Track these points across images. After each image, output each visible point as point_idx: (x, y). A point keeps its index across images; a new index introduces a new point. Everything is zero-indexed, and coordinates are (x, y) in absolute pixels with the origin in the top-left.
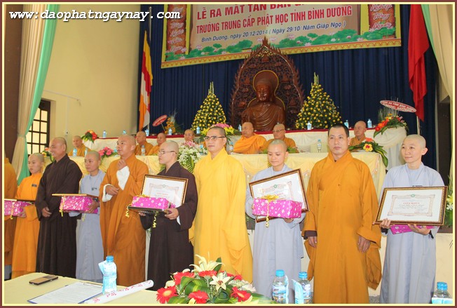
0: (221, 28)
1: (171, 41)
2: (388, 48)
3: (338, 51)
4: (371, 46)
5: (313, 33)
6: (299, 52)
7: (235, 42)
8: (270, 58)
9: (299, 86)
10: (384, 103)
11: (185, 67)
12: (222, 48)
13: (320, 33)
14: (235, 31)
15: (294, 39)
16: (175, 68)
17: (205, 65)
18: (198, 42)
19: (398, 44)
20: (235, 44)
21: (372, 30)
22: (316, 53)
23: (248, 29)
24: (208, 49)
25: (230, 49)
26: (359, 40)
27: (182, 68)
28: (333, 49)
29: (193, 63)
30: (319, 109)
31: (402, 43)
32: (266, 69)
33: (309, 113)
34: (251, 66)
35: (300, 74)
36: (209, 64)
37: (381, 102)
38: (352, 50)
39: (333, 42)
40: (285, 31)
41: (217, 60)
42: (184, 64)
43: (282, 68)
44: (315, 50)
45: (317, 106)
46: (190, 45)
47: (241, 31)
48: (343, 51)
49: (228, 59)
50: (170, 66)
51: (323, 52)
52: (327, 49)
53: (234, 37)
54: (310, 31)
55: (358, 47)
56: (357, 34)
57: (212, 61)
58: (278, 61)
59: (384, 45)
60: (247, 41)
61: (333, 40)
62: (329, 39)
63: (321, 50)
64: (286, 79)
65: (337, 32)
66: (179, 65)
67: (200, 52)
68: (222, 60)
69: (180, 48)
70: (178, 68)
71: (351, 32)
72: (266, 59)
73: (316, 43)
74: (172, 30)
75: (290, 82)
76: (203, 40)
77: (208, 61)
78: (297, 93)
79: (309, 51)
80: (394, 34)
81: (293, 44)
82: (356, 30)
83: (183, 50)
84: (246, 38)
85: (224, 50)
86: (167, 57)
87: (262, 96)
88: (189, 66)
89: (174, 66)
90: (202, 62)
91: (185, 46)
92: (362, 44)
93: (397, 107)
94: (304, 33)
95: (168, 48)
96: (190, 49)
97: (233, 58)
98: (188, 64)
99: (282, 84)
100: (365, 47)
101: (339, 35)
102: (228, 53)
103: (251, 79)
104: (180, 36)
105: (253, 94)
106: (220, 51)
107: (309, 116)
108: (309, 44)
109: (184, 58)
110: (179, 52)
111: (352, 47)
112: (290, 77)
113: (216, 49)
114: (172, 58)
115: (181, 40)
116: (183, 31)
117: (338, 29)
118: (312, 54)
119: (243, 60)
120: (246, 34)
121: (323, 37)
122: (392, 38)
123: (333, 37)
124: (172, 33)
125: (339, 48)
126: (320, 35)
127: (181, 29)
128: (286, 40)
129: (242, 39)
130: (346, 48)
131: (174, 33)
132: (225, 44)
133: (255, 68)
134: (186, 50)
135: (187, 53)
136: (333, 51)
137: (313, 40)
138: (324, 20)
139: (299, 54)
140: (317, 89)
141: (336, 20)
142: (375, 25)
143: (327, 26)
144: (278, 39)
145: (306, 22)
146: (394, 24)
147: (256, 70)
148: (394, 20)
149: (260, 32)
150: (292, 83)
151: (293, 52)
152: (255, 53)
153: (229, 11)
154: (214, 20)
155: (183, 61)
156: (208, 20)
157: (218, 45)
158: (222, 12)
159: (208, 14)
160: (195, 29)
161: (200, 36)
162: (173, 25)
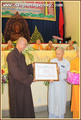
2: (52, 21)
3: (39, 20)
4: (48, 20)
5: (31, 13)
6: (27, 18)
8: (19, 19)
9: (28, 29)
10: (53, 37)
13: (34, 13)
15: (25, 14)
19: (55, 20)
20: (4, 12)
21: (48, 15)
22: (32, 19)
23: (9, 7)
26: (45, 17)
28: (37, 19)
30: (39, 37)
31: (56, 20)
33: (36, 38)
34: (12, 20)
35: (29, 25)
37: (53, 36)
38: (43, 20)
39: (37, 17)
40: (22, 10)
43: (23, 23)
44: (32, 18)
45: (38, 36)
48: (40, 20)
51: (34, 19)
52: (36, 19)
54: (30, 12)
55: (45, 19)
58: (22, 20)
59: (52, 20)
60: (8, 11)
61: (37, 16)
62: (36, 15)
63: (34, 18)
64: (24, 27)
65: (38, 14)
75: (25, 28)
78: (28, 32)
79: (30, 18)
80: (54, 17)
81: (25, 15)
82: (44, 14)
84: (8, 10)
87: (18, 31)
93: (57, 38)
94: (28, 12)
99: (23, 28)
100: (46, 20)
103: (12, 25)
105: (13, 30)
107: (36, 39)
108: (30, 16)
111: (43, 19)
112: (26, 26)
118: (31, 19)
119: (9, 18)
121: (34, 15)
122: (54, 18)
125: (39, 19)
126: (33, 14)
128: (22, 14)
129: (6, 10)
130: (41, 19)
133: (13, 21)
136: (37, 20)
137: (31, 15)
138: (35, 9)
139: (27, 19)
140: (37, 31)
141: (38, 10)
142: (49, 14)
143: (36, 11)
144: (20, 13)
145: (29, 9)
146: (54, 14)
147: (14, 22)
148: (54, 13)
149: (13, 9)
150: (26, 28)
151: (25, 18)
152: (13, 16)
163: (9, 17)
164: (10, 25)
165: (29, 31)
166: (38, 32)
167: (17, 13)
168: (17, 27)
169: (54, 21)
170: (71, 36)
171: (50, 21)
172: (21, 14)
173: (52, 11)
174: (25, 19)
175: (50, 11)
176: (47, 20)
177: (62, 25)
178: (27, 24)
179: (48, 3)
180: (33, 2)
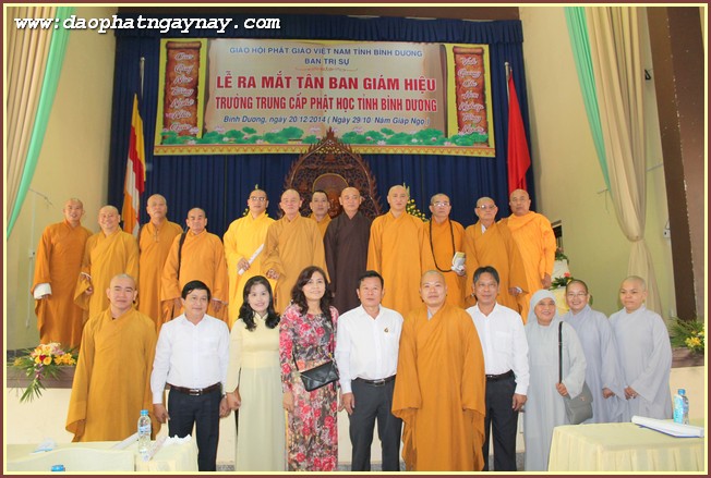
0: (255, 105)
1: (172, 115)
2: (479, 158)
3: (420, 155)
4: (461, 154)
5: (389, 128)
6: (369, 152)
7: (277, 129)
8: (337, 157)
9: (376, 198)
11: (196, 156)
12: (257, 135)
13: (398, 129)
14: (277, 112)
15: (363, 134)
16: (178, 156)
17: (229, 156)
18: (218, 121)
19: (492, 154)
20: (278, 131)
21: (462, 134)
22: (392, 155)
23: (297, 112)
24: (235, 134)
25: (269, 137)
26: (446, 144)
27: (190, 157)
28: (415, 152)
29: (209, 152)
31: (496, 154)
32: (330, 172)
34: (309, 166)
35: (377, 182)
36: (235, 156)
38: (438, 156)
39: (413, 143)
40: (351, 121)
41: (249, 152)
42: (193, 152)
43: (353, 172)
44: (391, 152)
46: (204, 124)
47: (286, 113)
48: (425, 156)
49: (265, 151)
50: (169, 153)
51: (401, 155)
52: (407, 152)
53: (276, 120)
54: (384, 125)
55: (445, 153)
56: (443, 136)
57: (241, 152)
58: (348, 162)
59: (476, 154)
60: (296, 129)
61: (414, 140)
62: (409, 139)
63: (399, 152)
65: (419, 130)
66: (185, 153)
67: (221, 137)
68: (257, 152)
69: (187, 126)
70: (183, 157)
71: (437, 134)
72: (331, 158)
73: (394, 142)
74: (174, 97)
76: (226, 119)
77: (233, 152)
78: (373, 208)
79: (383, 152)
80: (487, 141)
81: (362, 140)
82: (443, 131)
83: (192, 131)
84: (293, 125)
85: (260, 138)
86: (164, 138)
88: (202, 156)
89: (177, 153)
90: (225, 152)
91: (195, 125)
92: (449, 149)
94: (376, 127)
95: (166, 123)
96: (204, 131)
97: (274, 151)
98: (201, 152)
100: (453, 153)
101: (422, 135)
102: (267, 143)
104: (187, 108)
106: (255, 139)
108: (383, 143)
109: (194, 142)
110: (184, 133)
111: (438, 153)
112: (365, 185)
113: (247, 135)
114: (174, 141)
115: (189, 114)
116: (192, 102)
117: (420, 128)
118: (387, 156)
120: (294, 119)
121: (402, 135)
122: (485, 146)
123: (415, 137)
124: (174, 102)
125: (422, 152)
126: (397, 132)
127: (189, 98)
128: (352, 134)
129: (287, 125)
130: (430, 152)
131: (177, 104)
132: (261, 130)
133: (316, 169)
134: (198, 131)
135: (199, 136)
136: (413, 155)
137: (388, 137)
138: (403, 113)
139: (370, 155)
140: (410, 205)
141: (417, 115)
142: (465, 127)
143: (406, 122)
144: (340, 131)
145: (379, 113)
146: (486, 130)
147: (317, 173)
148: (487, 123)
149: (314, 119)
150: (368, 193)
151: (362, 151)
152: (315, 148)
153: (267, 82)
154: (244, 93)
155: (191, 148)
156: (235, 91)
157: (251, 131)
158: (259, 82)
159: (234, 82)
160: (213, 101)
161: (221, 112)
162: (176, 91)
163: (297, 151)
164: (303, 186)
165: (379, 204)
166: (416, 208)
167: (330, 134)
169: (487, 158)
170: (559, 222)
171: (467, 157)
172: (347, 135)
173: (479, 114)
174: (364, 156)
175: (466, 117)
176: (455, 157)
177: (521, 175)
178: (372, 178)
179: (458, 83)
180: (394, 84)
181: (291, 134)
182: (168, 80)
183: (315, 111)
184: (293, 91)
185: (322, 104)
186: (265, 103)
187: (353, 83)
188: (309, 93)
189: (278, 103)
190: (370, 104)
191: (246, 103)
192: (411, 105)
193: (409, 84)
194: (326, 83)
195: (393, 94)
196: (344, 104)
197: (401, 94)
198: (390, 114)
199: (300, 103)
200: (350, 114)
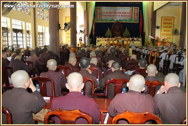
1: (97, 17)
4: (134, 23)
13: (126, 19)
14: (111, 17)
16: (98, 23)
17: (105, 23)
21: (134, 20)
24: (105, 20)
25: (110, 20)
29: (102, 22)
48: (129, 23)
51: (126, 23)
53: (111, 18)
62: (127, 21)
68: (108, 22)
71: (131, 20)
72: (118, 23)
73: (125, 21)
75: (121, 28)
80: (137, 21)
81: (121, 21)
92: (132, 22)
94: (123, 19)
95: (97, 18)
97: (110, 22)
101: (129, 20)
104: (99, 16)
110: (99, 20)
114: (97, 21)
118: (124, 23)
120: (113, 18)
129: (112, 19)
131: (98, 16)
134: (101, 19)
138: (127, 17)
141: (128, 17)
144: (118, 19)
145: (124, 17)
148: (138, 18)
149: (115, 18)
152: (116, 22)
153: (109, 13)
154: (107, 14)
155: (100, 22)
156: (105, 14)
157: (107, 19)
158: (108, 13)
159: (105, 13)
160: (102, 15)
161: (104, 17)
162: (98, 14)
164: (114, 27)
165: (123, 30)
166: (127, 30)
168: (117, 28)
169: (137, 23)
174: (121, 23)
175: (135, 18)
177: (141, 26)
178: (122, 26)
179: (134, 13)
180: (126, 13)
181: (112, 20)
182: (97, 12)
183: (115, 17)
184: (113, 14)
185: (116, 16)
186: (109, 16)
187: (120, 13)
188: (115, 14)
189: (111, 16)
190: (122, 16)
191: (107, 16)
192: (128, 16)
193: (128, 13)
194: (117, 13)
195: (126, 14)
196: (119, 16)
197: (127, 14)
198: (125, 17)
199: (114, 16)
200: (120, 17)
